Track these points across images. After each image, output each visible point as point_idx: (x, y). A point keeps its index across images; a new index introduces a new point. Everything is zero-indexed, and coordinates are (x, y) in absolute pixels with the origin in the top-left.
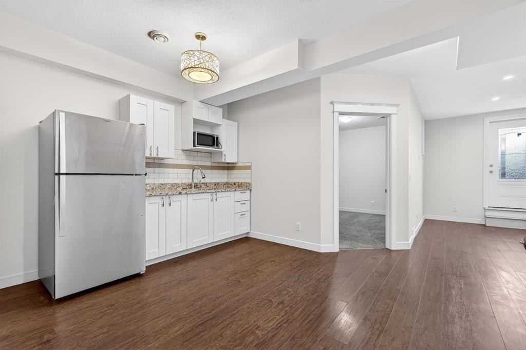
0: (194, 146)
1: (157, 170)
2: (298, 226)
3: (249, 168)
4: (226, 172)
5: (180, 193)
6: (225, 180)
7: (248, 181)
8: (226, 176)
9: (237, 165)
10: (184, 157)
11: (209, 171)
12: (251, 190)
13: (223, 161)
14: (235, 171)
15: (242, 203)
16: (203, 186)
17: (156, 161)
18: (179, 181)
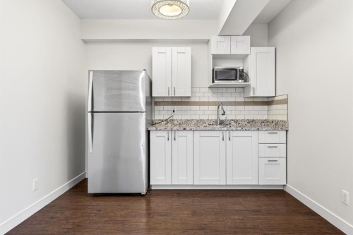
0: (213, 82)
1: (184, 107)
2: (345, 195)
3: (285, 102)
4: (266, 107)
5: (185, 129)
6: (265, 118)
7: (285, 119)
8: (266, 113)
9: (276, 99)
10: (210, 94)
11: (232, 108)
12: (287, 131)
13: (252, 95)
14: (274, 107)
15: (272, 146)
16: (233, 123)
17: (183, 100)
18: (205, 118)
